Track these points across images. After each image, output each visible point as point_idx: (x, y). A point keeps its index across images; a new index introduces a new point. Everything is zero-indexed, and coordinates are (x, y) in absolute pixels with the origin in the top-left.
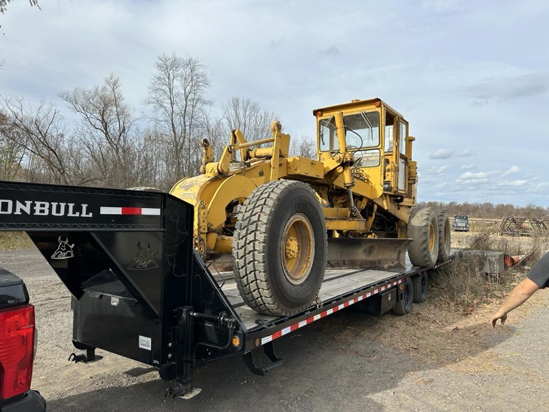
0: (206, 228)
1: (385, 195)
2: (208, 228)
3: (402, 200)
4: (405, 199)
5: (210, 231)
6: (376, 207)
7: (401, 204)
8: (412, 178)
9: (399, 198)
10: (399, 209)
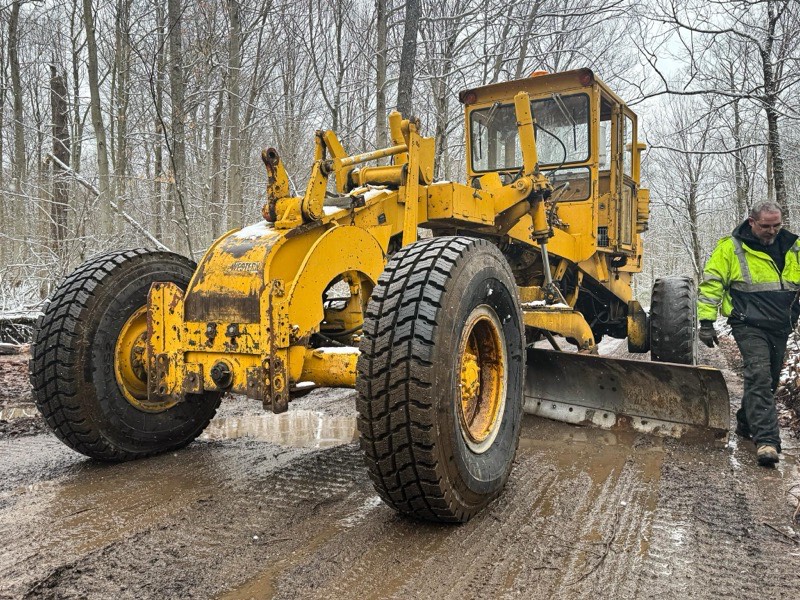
0: (287, 338)
1: (600, 253)
2: (291, 337)
3: (623, 263)
4: (629, 261)
5: (294, 341)
6: (581, 276)
7: (620, 269)
8: (642, 221)
9: (617, 259)
10: (617, 278)
